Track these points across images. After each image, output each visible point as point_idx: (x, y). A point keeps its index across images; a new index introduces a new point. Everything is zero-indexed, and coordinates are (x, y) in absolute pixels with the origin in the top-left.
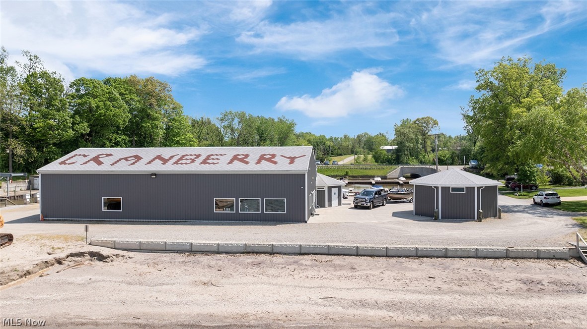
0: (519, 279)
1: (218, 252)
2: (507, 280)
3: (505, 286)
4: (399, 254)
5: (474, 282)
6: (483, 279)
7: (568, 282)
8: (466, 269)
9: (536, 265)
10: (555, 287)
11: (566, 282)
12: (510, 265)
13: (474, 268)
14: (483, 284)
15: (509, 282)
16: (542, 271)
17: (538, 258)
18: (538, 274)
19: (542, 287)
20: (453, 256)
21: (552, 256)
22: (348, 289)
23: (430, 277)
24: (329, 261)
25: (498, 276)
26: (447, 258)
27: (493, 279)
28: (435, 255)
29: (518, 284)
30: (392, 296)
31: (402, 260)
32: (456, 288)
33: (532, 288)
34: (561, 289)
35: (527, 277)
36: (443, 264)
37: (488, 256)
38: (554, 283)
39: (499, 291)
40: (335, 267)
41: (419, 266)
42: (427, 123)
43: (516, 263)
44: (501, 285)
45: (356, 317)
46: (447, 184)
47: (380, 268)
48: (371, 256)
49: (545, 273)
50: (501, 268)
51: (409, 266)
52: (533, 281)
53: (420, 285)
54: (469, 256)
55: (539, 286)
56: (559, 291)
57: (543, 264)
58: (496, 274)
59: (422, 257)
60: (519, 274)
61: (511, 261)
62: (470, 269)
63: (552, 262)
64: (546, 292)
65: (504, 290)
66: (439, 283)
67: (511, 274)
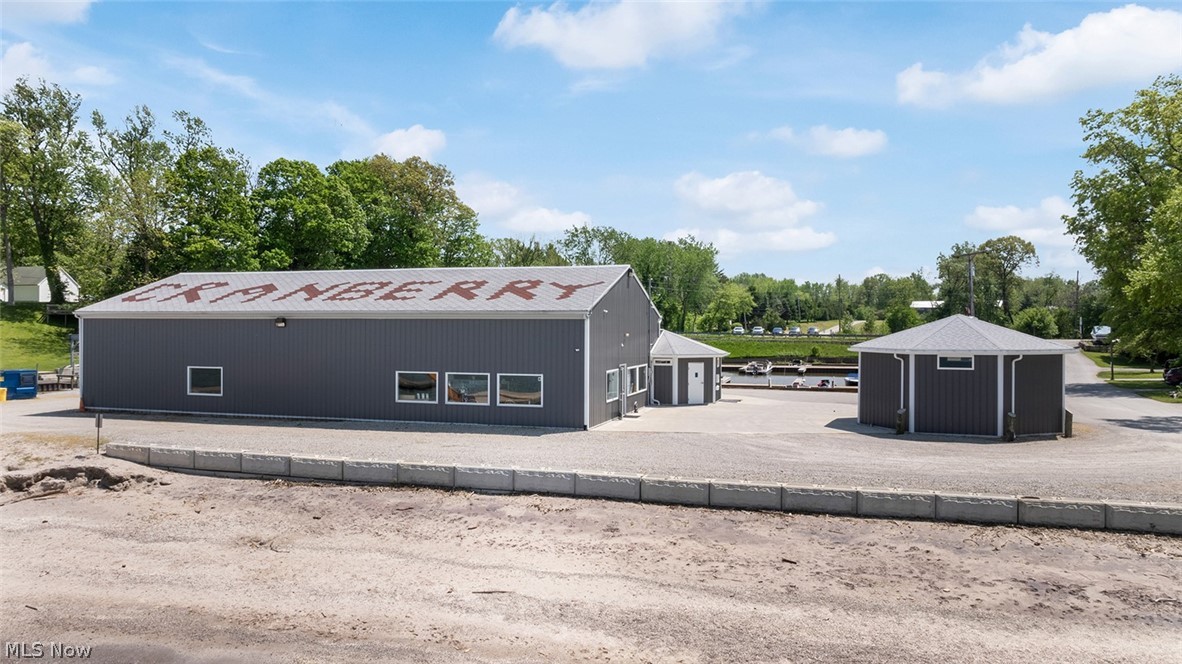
0: (1023, 578)
1: (342, 482)
2: (986, 580)
3: (977, 592)
4: (739, 503)
5: (894, 579)
6: (923, 573)
7: (1164, 595)
8: (892, 545)
9: (1093, 546)
10: (1119, 605)
11: (1159, 593)
12: (1018, 542)
13: (914, 545)
14: (916, 584)
15: (991, 585)
16: (1101, 562)
17: (1105, 529)
18: (1088, 568)
19: (1079, 603)
20: (874, 512)
21: (1146, 526)
22: (562, 576)
23: (784, 560)
24: (567, 510)
25: (968, 568)
26: (857, 516)
27: (951, 574)
28: (829, 508)
29: (1016, 590)
30: (653, 599)
31: (742, 516)
32: (838, 590)
33: (1047, 604)
34: (1133, 612)
35: (1051, 574)
36: (838, 531)
37: (968, 517)
38: (1122, 595)
39: (952, 605)
40: (572, 525)
41: (776, 532)
42: (1011, 250)
43: (1036, 539)
44: (964, 590)
45: (520, 642)
46: (929, 347)
47: (678, 531)
48: (672, 504)
49: (1106, 568)
50: (990, 549)
51: (751, 531)
52: (1059, 587)
53: (747, 578)
54: (917, 514)
55: (1073, 600)
56: (1126, 618)
57: (1112, 545)
58: (967, 562)
59: (795, 511)
60: (1030, 566)
61: (1026, 531)
62: (902, 547)
63: (1140, 542)
64: (1084, 617)
65: (965, 604)
66: (799, 576)
67: (1008, 566)
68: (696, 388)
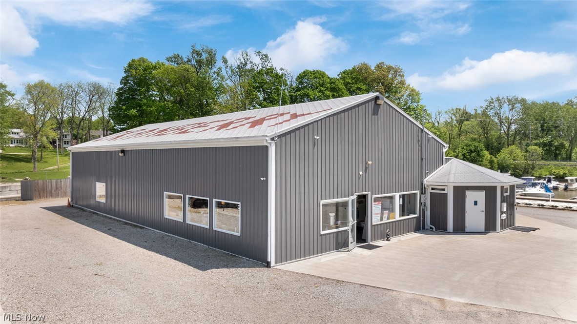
68: (475, 215)
